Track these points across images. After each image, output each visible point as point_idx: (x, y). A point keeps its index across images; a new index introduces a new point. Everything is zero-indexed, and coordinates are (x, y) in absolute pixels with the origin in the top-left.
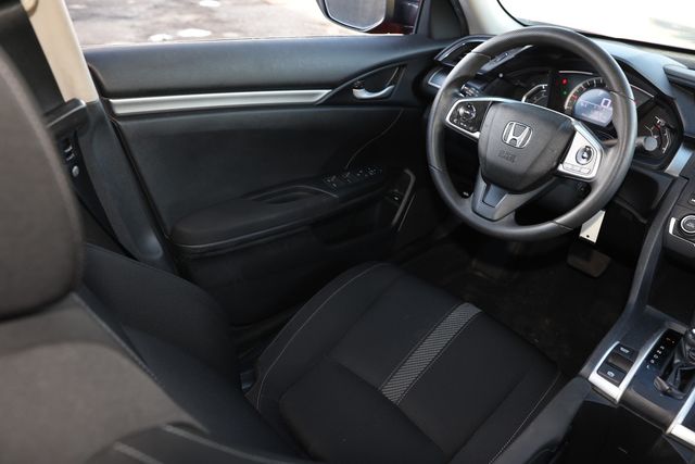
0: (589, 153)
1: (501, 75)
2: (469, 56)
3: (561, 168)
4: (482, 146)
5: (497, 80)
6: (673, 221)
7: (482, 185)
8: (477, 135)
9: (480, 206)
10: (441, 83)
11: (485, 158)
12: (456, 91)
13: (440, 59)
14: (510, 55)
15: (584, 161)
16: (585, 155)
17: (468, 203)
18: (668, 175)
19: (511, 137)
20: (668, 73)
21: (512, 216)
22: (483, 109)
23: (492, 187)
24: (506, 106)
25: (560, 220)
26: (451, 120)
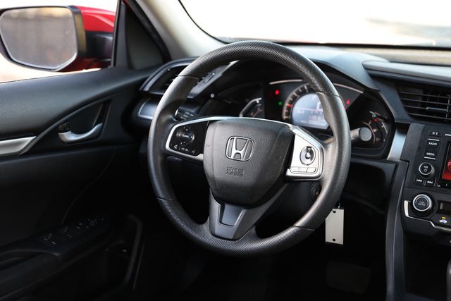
0: (311, 152)
1: (212, 96)
2: (176, 81)
3: (289, 173)
4: (208, 167)
5: (210, 102)
6: (406, 203)
7: (216, 206)
8: (200, 157)
9: (219, 229)
10: (152, 113)
11: (213, 179)
12: (171, 117)
13: (147, 89)
14: (217, 74)
15: (308, 161)
16: (309, 155)
17: (205, 227)
18: (391, 162)
19: (234, 151)
20: (367, 68)
21: (253, 231)
22: (201, 130)
23: (227, 207)
24: (223, 123)
25: (300, 223)
26: (171, 146)
